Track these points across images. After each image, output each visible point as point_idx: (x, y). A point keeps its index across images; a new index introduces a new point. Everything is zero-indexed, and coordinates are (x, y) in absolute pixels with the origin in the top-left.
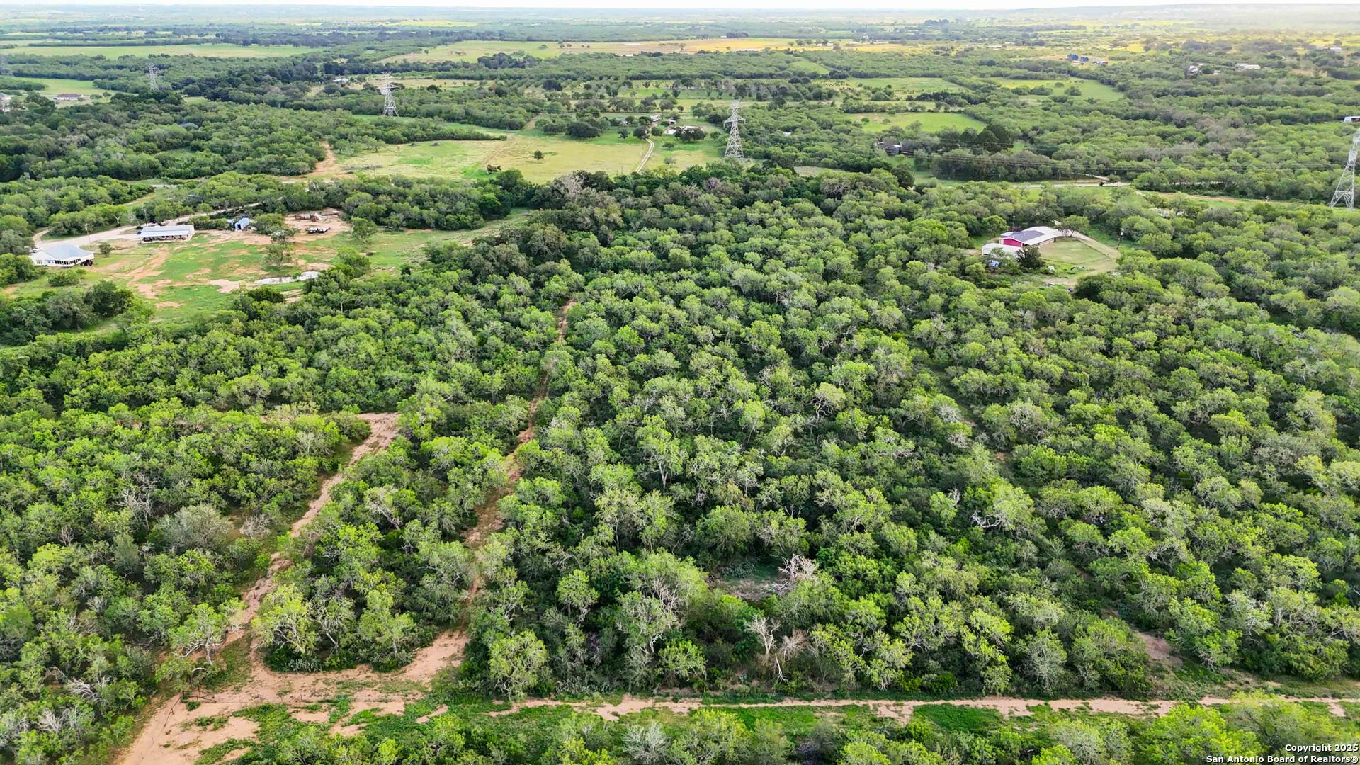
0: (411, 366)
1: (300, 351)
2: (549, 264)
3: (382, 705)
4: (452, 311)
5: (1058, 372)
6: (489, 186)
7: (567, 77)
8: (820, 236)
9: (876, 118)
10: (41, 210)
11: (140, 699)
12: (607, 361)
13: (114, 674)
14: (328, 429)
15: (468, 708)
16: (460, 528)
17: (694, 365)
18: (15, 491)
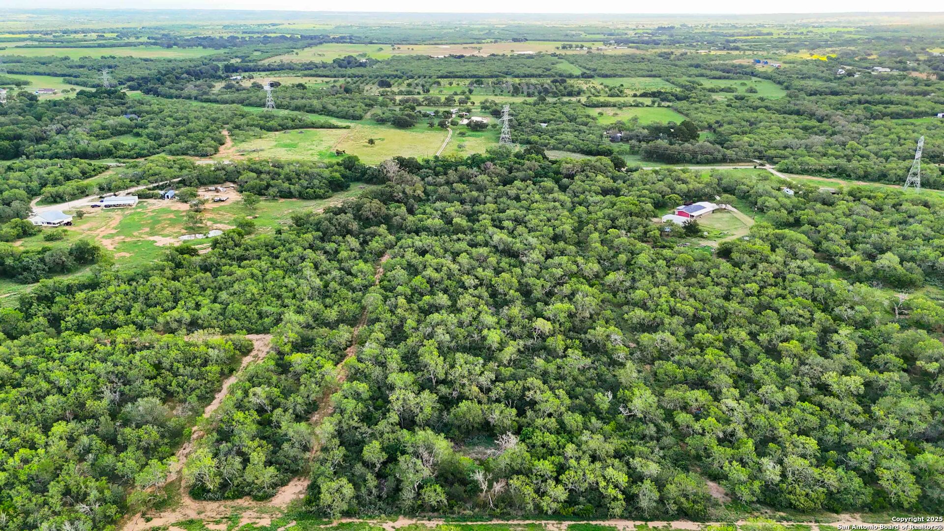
0: (279, 302)
1: (209, 291)
2: (373, 229)
3: (258, 520)
4: (308, 263)
5: (691, 311)
6: (336, 167)
7: (396, 76)
8: (555, 208)
9: (609, 111)
10: (35, 184)
11: (118, 516)
12: (404, 301)
13: (103, 501)
14: (227, 346)
15: (308, 523)
16: (307, 412)
17: (459, 304)
18: (36, 386)
